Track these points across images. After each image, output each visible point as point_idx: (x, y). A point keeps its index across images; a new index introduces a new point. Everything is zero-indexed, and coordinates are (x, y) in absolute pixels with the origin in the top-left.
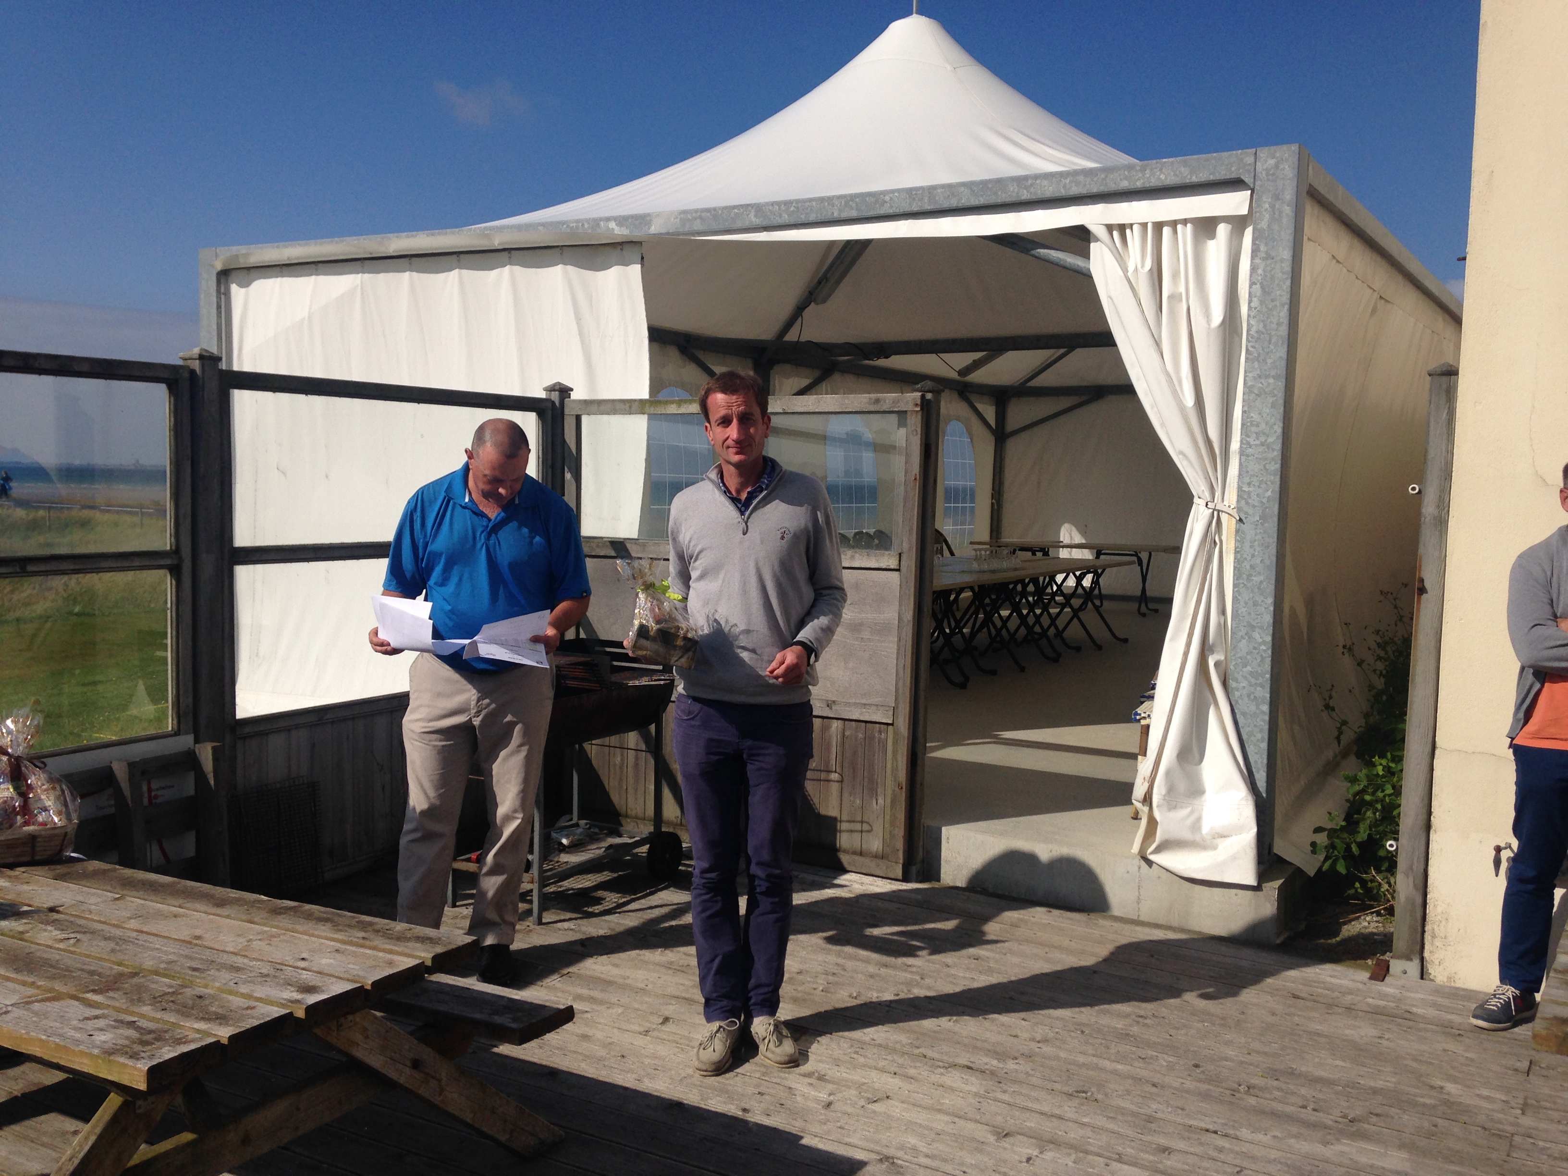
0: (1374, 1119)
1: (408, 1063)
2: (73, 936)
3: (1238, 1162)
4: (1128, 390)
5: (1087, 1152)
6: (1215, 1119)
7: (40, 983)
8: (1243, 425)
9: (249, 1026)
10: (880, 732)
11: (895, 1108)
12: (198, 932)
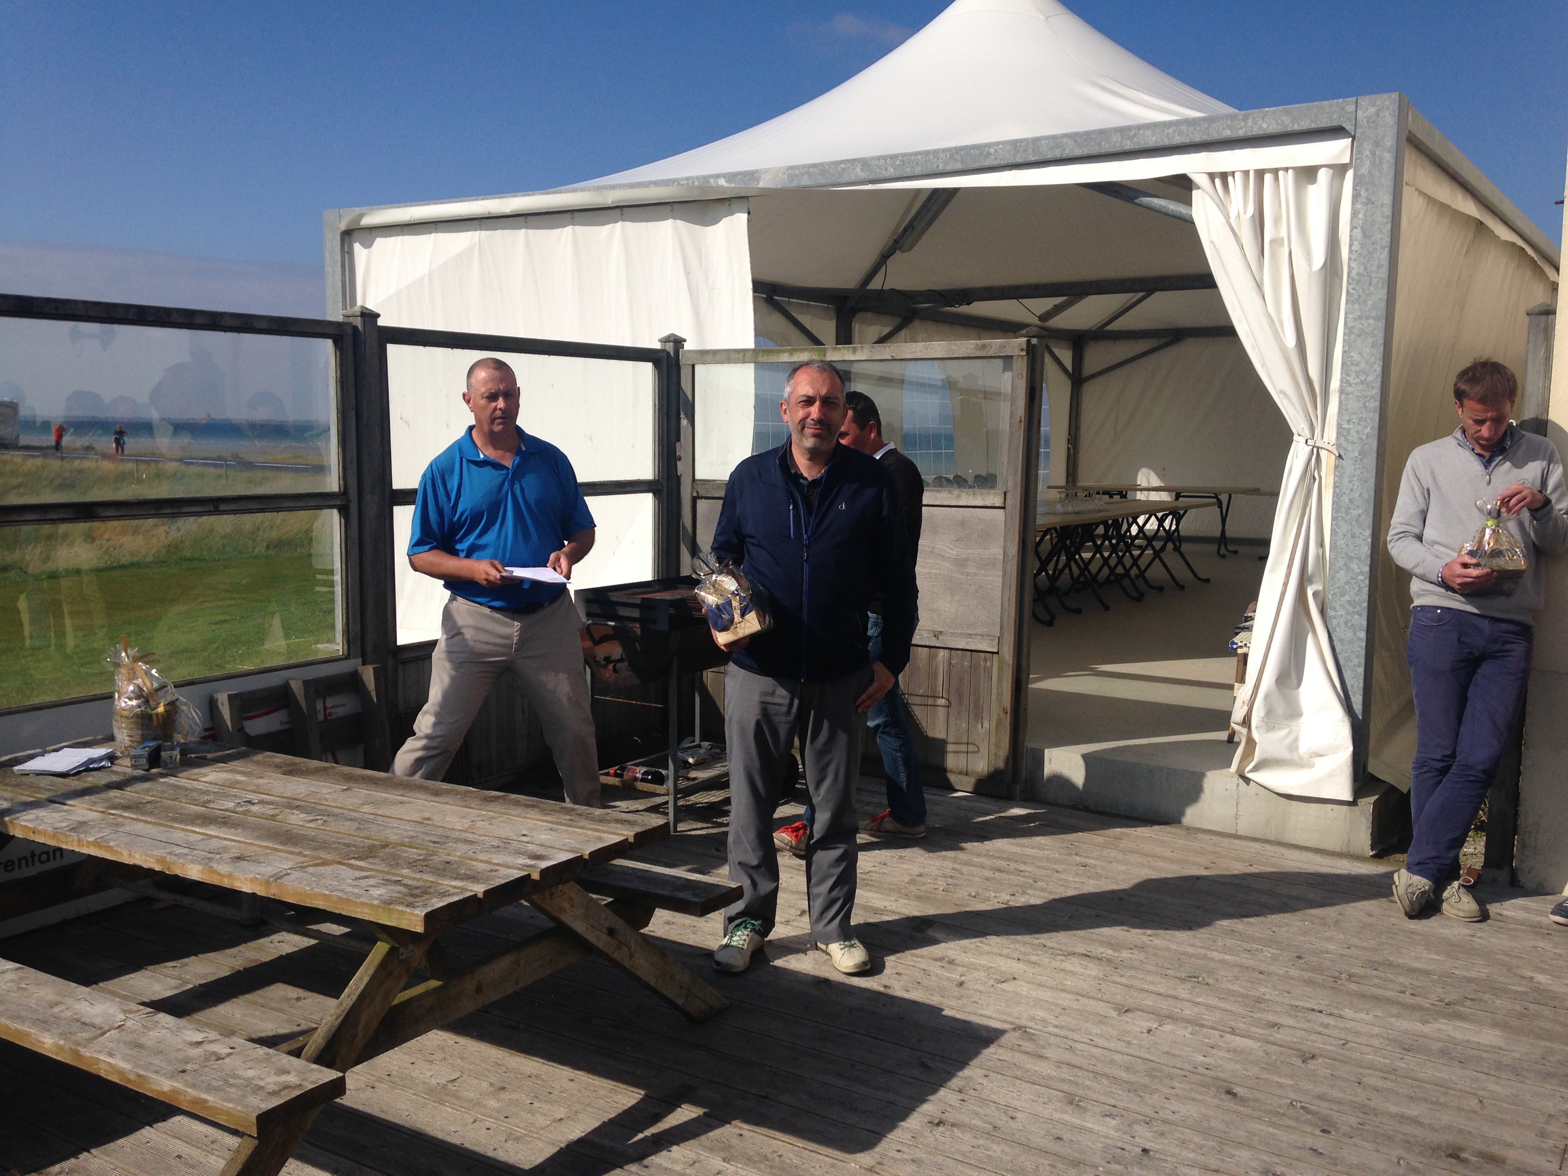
0: (1469, 1003)
1: (605, 930)
2: (319, 817)
3: (1343, 1036)
4: (1228, 332)
5: (1202, 1026)
6: (1321, 1001)
7: (306, 853)
8: (1343, 364)
9: (497, 884)
10: (985, 660)
11: (1023, 988)
12: (427, 815)
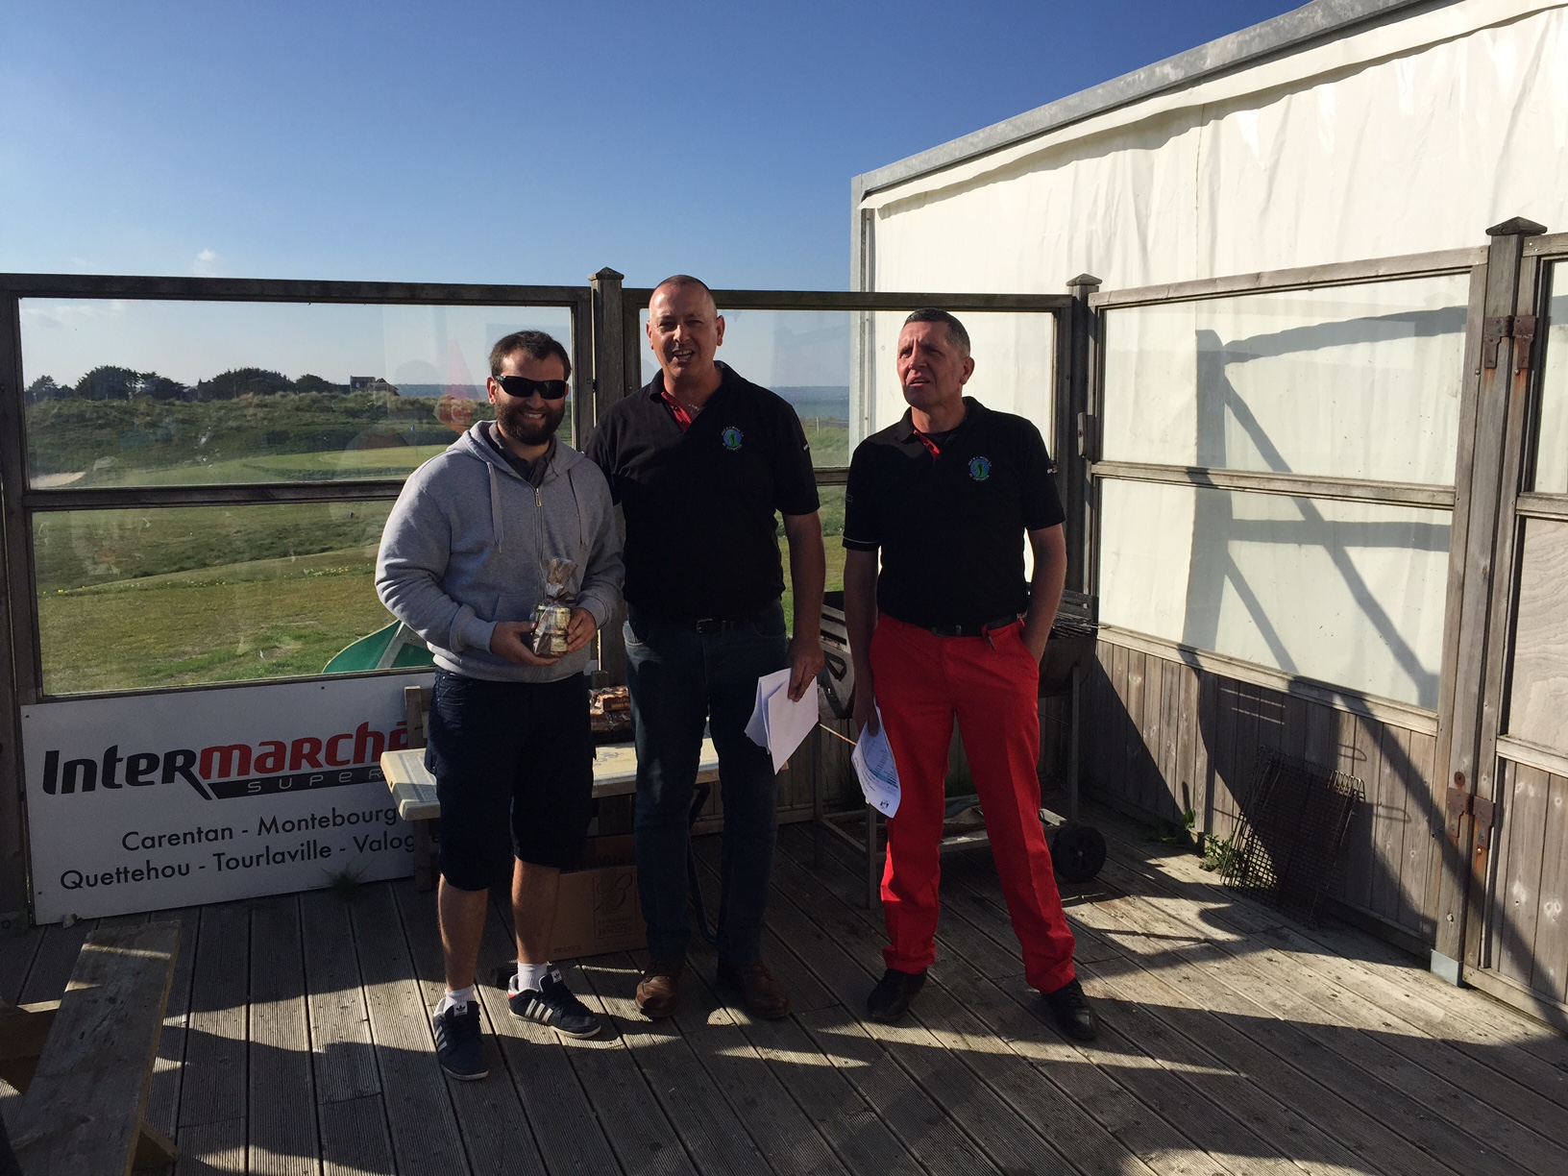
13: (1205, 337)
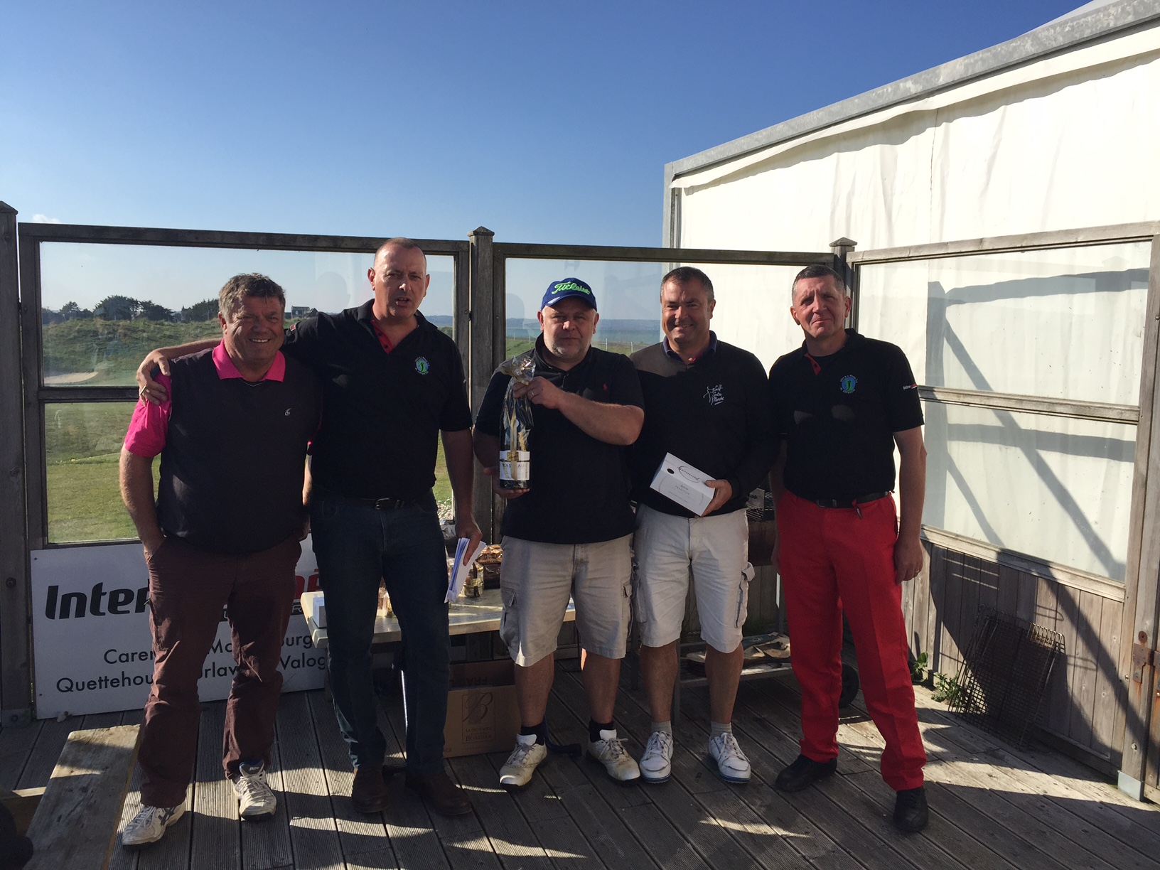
13: (934, 287)
